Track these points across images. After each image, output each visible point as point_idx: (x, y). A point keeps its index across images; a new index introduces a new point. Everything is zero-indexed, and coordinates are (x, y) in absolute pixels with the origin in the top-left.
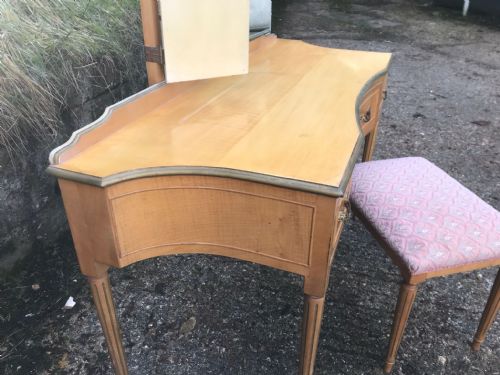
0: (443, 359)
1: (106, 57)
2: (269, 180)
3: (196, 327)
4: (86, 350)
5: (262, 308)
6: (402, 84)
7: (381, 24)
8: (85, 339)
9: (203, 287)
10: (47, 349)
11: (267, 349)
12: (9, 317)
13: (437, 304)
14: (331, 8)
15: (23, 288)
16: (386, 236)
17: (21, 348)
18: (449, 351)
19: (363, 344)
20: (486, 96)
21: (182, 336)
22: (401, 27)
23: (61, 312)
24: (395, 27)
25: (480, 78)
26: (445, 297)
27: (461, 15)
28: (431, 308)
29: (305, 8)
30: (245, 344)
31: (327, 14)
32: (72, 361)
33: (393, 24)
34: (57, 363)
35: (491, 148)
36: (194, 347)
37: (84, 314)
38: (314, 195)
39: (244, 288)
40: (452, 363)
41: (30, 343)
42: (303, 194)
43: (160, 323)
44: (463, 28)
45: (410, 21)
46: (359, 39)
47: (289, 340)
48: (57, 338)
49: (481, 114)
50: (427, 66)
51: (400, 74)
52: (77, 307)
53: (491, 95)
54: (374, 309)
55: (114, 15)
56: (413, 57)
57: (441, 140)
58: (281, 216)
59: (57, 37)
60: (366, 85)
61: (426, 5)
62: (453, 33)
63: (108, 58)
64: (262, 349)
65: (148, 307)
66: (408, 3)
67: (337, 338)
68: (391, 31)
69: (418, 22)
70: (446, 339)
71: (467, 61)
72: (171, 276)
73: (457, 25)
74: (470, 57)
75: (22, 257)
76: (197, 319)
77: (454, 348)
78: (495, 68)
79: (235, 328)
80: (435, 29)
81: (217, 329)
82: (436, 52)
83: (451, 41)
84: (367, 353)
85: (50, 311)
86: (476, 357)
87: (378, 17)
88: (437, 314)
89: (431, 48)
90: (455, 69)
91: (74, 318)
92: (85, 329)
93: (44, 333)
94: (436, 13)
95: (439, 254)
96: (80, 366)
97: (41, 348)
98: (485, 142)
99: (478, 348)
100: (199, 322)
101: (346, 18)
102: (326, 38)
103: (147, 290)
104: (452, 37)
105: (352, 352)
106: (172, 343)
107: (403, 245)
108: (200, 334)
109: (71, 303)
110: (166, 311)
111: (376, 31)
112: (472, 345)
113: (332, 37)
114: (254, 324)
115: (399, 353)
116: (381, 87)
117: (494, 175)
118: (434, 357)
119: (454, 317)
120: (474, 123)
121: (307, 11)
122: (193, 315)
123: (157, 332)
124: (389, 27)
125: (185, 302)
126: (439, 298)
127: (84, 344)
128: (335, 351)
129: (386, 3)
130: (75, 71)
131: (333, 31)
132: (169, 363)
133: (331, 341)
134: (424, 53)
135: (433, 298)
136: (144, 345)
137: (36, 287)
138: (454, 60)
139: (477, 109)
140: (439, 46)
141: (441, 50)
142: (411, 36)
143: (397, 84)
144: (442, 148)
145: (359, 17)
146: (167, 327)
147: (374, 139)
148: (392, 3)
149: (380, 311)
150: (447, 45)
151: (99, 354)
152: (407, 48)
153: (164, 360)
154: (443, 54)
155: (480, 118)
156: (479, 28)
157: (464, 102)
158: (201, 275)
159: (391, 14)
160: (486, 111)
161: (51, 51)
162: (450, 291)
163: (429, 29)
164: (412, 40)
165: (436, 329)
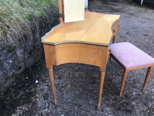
0: (134, 94)
1: (43, 17)
2: (92, 43)
3: (70, 87)
4: (42, 92)
5: (87, 82)
6: (123, 25)
7: (117, 7)
8: (42, 90)
9: (71, 78)
10: (32, 92)
11: (89, 92)
12: (21, 85)
13: (133, 81)
14: (102, 3)
15: (24, 78)
16: (119, 60)
17: (26, 92)
18: (136, 91)
19: (113, 90)
20: (147, 28)
21: (67, 89)
22: (122, 8)
23: (35, 84)
24: (121, 8)
25: (146, 23)
26: (135, 79)
27: (140, 4)
28: (132, 82)
29: (94, 3)
30: (83, 91)
31: (101, 5)
32: (39, 95)
33: (120, 7)
34: (35, 95)
35: (148, 42)
36: (70, 91)
37: (41, 84)
38: (103, 47)
39: (82, 77)
40: (137, 94)
41: (28, 91)
42: (100, 46)
43: (61, 86)
44: (141, 8)
45: (125, 6)
46: (110, 12)
47: (94, 90)
48: (35, 90)
49: (146, 33)
50: (130, 19)
51: (123, 22)
52: (39, 83)
53: (149, 27)
54: (116, 82)
55: (44, 6)
56: (126, 17)
57: (134, 40)
58: (95, 52)
59: (31, 12)
60: (114, 23)
61: (130, 2)
62: (138, 10)
63: (44, 17)
64: (88, 92)
65: (57, 82)
66: (125, 1)
67: (107, 89)
68: (120, 9)
69: (128, 7)
70: (135, 89)
71: (142, 18)
72: (62, 75)
73: (139, 7)
74: (143, 17)
75: (23, 71)
76: (70, 85)
77: (137, 91)
78: (150, 20)
79: (80, 87)
80: (133, 9)
81: (76, 87)
82: (133, 15)
83: (137, 12)
84: (115, 92)
85: (32, 84)
86: (143, 93)
87: (116, 5)
88: (133, 83)
89: (131, 14)
90: (138, 20)
91: (38, 85)
92: (41, 88)
93: (31, 89)
94: (133, 4)
95: (133, 64)
96: (41, 96)
97: (31, 92)
98: (147, 40)
99: (143, 91)
100: (71, 86)
101: (106, 6)
102: (101, 12)
103: (56, 78)
104: (138, 11)
105: (111, 92)
106: (64, 91)
107: (124, 62)
108: (71, 88)
109: (37, 82)
110: (62, 83)
111: (115, 9)
112: (142, 90)
113: (103, 11)
114: (85, 86)
115: (123, 92)
116: (117, 24)
117: (149, 49)
118: (132, 93)
119: (137, 84)
120: (144, 35)
121: (95, 4)
122: (69, 84)
123: (60, 88)
124: (119, 8)
125: (67, 81)
126: (133, 80)
127: (42, 91)
128: (107, 92)
129: (118, 1)
130: (36, 21)
131: (103, 10)
132: (64, 95)
133: (105, 90)
134: (130, 16)
135: (132, 80)
136: (57, 91)
137: (27, 78)
138: (138, 18)
139: (145, 31)
140: (134, 14)
141: (135, 15)
142: (126, 11)
143: (122, 25)
144: (134, 42)
145: (110, 5)
146: (62, 87)
147: (116, 37)
148: (120, 1)
149: (118, 83)
150: (136, 13)
151: (46, 93)
152: (125, 14)
153: (63, 94)
154: (135, 16)
155: (145, 34)
156: (146, 8)
157: (141, 30)
158: (70, 75)
159: (120, 4)
160: (147, 32)
161: (30, 15)
162: (137, 78)
163: (131, 9)
164: (126, 12)
165: (133, 87)
